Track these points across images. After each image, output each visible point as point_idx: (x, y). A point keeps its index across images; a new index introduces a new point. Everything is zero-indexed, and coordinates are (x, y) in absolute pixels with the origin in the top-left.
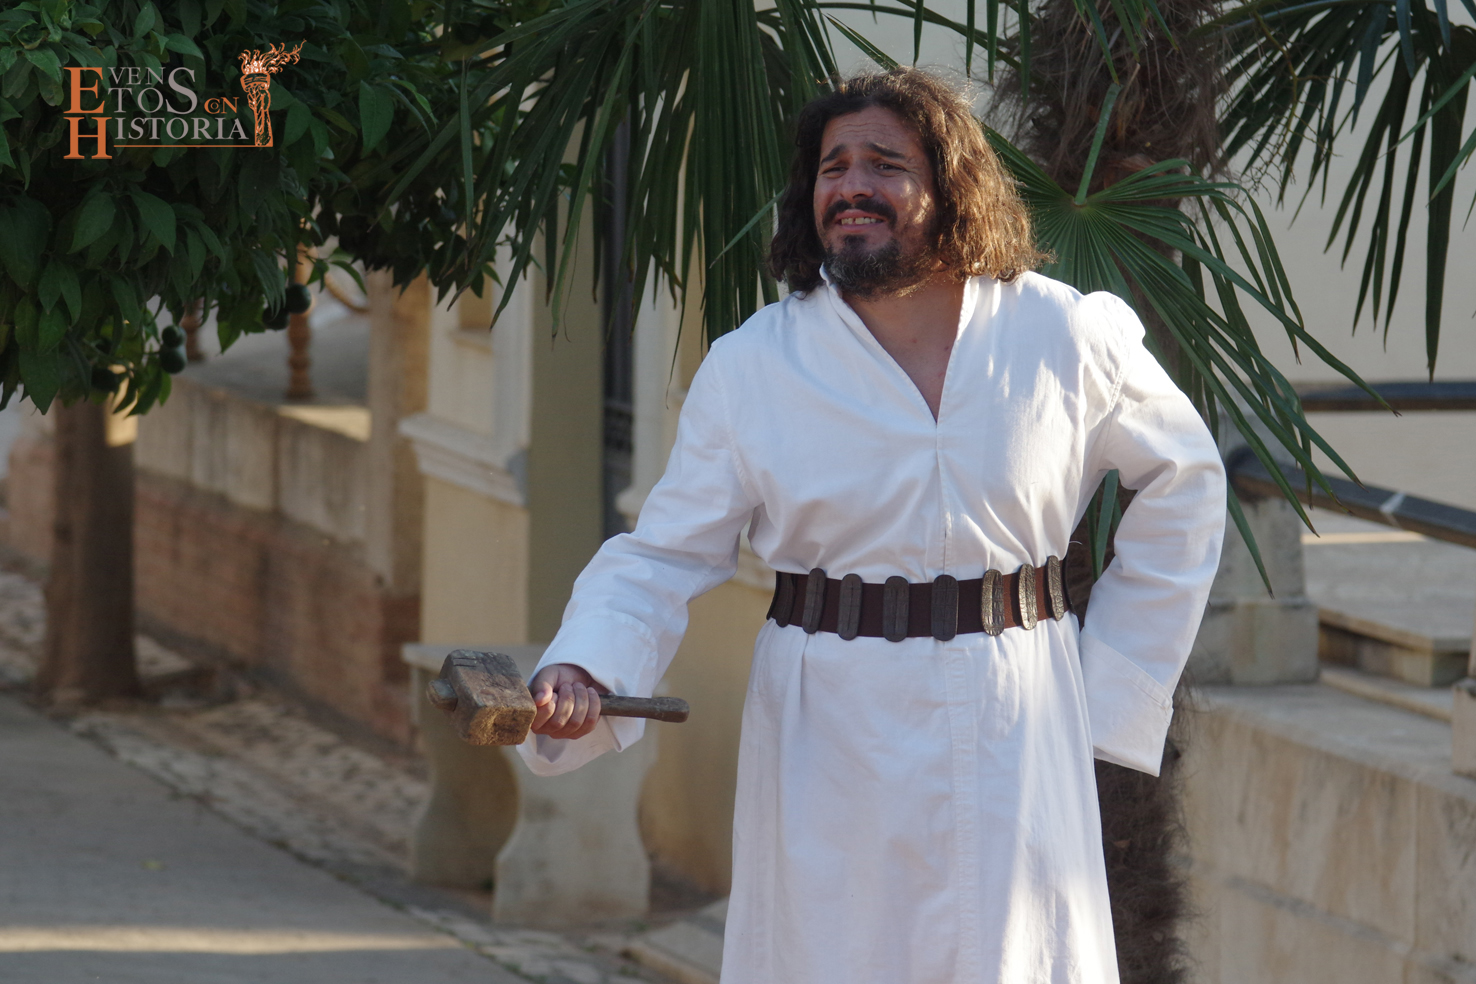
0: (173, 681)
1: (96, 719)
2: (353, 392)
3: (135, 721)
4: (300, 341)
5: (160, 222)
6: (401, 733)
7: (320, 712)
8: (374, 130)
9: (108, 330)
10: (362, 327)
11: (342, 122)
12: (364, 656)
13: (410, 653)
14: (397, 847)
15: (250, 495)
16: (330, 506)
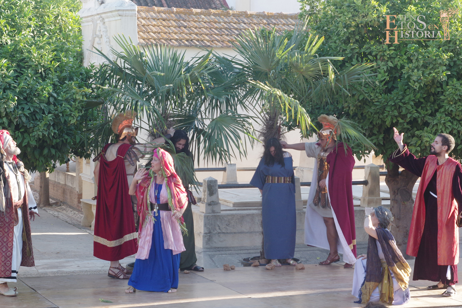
0: (54, 203)
1: (45, 208)
2: (74, 171)
3: (49, 208)
4: (68, 165)
5: (53, 151)
6: (80, 209)
7: (71, 207)
8: (78, 140)
9: (47, 164)
10: (75, 163)
11: (74, 140)
12: (76, 200)
13: (81, 200)
14: (79, 222)
15: (62, 182)
16: (71, 183)
